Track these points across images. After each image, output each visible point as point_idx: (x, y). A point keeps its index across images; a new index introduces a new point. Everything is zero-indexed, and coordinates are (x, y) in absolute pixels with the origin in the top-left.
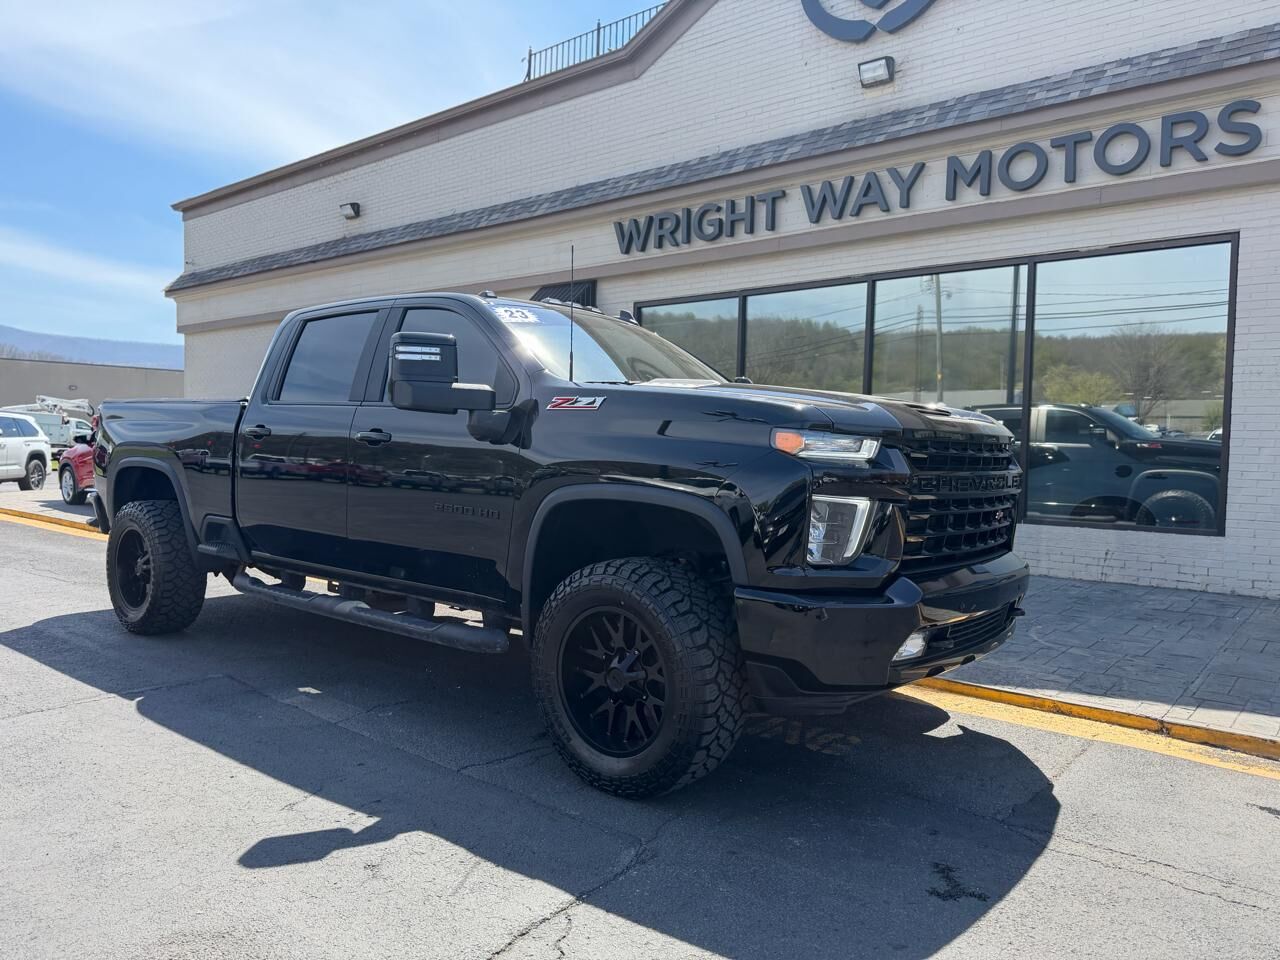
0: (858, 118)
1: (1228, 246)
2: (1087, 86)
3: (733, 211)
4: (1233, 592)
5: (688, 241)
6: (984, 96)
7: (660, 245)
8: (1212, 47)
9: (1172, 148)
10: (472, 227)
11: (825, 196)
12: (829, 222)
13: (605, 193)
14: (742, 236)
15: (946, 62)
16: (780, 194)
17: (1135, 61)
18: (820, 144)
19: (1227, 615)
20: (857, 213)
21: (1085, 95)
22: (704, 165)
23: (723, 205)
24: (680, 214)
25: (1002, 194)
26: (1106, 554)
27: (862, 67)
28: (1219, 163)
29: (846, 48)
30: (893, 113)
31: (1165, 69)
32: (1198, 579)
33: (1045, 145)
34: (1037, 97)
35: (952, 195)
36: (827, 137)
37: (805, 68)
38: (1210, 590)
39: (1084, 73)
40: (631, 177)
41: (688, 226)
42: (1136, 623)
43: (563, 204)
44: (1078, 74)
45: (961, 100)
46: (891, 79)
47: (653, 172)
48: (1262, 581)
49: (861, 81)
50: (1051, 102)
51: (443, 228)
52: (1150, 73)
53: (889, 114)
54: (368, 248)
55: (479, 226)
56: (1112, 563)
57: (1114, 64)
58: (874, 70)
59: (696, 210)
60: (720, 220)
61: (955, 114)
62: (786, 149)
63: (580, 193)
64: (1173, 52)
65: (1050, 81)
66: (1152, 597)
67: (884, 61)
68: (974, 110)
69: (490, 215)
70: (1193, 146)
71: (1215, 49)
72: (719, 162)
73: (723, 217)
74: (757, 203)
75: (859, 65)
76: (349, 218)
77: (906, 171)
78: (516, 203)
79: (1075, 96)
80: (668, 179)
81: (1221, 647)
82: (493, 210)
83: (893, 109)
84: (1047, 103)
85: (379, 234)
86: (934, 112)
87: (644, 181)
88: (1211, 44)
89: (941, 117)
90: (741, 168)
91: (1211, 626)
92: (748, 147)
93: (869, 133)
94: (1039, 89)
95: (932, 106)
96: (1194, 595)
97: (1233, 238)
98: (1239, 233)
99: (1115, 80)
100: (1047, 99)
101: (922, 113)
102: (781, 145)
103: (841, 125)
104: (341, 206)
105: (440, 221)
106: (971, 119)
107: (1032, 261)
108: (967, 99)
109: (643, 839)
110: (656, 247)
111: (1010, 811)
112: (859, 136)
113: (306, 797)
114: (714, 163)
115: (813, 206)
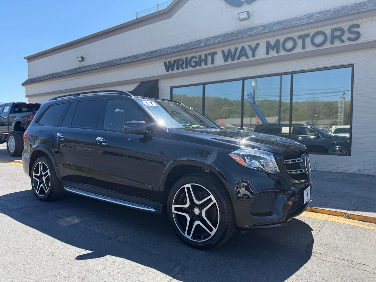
0: (238, 30)
1: (351, 68)
2: (308, 20)
3: (200, 58)
4: (354, 173)
5: (187, 67)
6: (277, 23)
7: (178, 69)
8: (345, 8)
9: (334, 38)
10: (119, 64)
11: (229, 53)
12: (230, 62)
13: (161, 53)
14: (203, 66)
15: (265, 13)
16: (215, 53)
17: (322, 13)
18: (227, 38)
19: (354, 179)
20: (239, 58)
21: (308, 22)
22: (192, 44)
23: (198, 57)
24: (184, 59)
25: (283, 53)
26: (316, 162)
27: (240, 14)
28: (348, 43)
29: (235, 9)
30: (249, 28)
31: (332, 15)
32: (343, 169)
33: (296, 38)
34: (293, 23)
35: (267, 53)
36: (229, 36)
37: (222, 15)
38: (347, 172)
39: (307, 16)
40: (169, 48)
41: (187, 63)
42: (329, 182)
43: (148, 56)
44: (305, 16)
45: (270, 24)
46: (248, 18)
47: (176, 46)
48: (362, 169)
49: (239, 19)
50: (298, 24)
52: (327, 16)
54: (86, 70)
55: (121, 63)
56: (317, 164)
57: (316, 14)
58: (243, 15)
59: (189, 58)
60: (197, 61)
61: (269, 28)
62: (217, 39)
63: (153, 53)
64: (334, 10)
65: (298, 18)
66: (330, 175)
67: (246, 13)
68: (274, 27)
69: (125, 60)
70: (340, 38)
71: (347, 9)
72: (197, 43)
74: (208, 56)
75: (239, 14)
76: (80, 61)
77: (253, 46)
78: (132, 56)
79: (305, 22)
80: (180, 48)
81: (356, 189)
82: (126, 58)
83: (249, 27)
84: (296, 25)
85: (90, 66)
86: (262, 28)
87: (173, 49)
88: (345, 7)
89: (264, 29)
90: (203, 45)
91: (351, 183)
92: (205, 39)
93: (243, 34)
94: (294, 21)
95: (261, 26)
96: (343, 174)
97: (352, 66)
98: (354, 64)
99: (317, 18)
100: (296, 24)
101: (258, 28)
102: (215, 38)
103: (234, 32)
104: (78, 58)
105: (109, 62)
106: (273, 30)
107: (292, 73)
108: (272, 24)
109: (182, 262)
110: (177, 69)
111: (307, 246)
112: (239, 35)
113: (58, 250)
114: (195, 43)
115: (225, 57)
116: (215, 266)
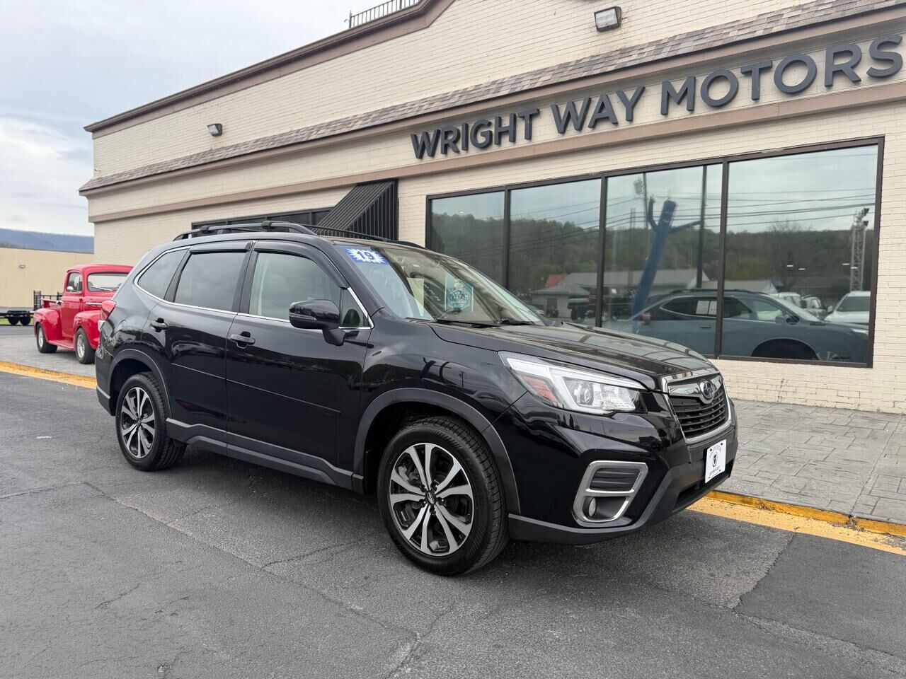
0: (594, 54)
1: (877, 147)
2: (769, 26)
3: (500, 125)
4: (878, 410)
5: (466, 148)
6: (690, 36)
7: (445, 152)
9: (834, 72)
10: (304, 140)
11: (569, 113)
12: (571, 132)
13: (404, 112)
14: (507, 144)
15: (661, 10)
16: (536, 112)
17: (805, 7)
18: (565, 74)
19: (879, 428)
20: (594, 125)
21: (767, 33)
22: (478, 91)
23: (493, 121)
24: (460, 128)
25: (703, 110)
26: (782, 382)
27: (598, 15)
28: (869, 83)
30: (621, 50)
31: (829, 12)
32: (852, 401)
33: (737, 72)
34: (731, 35)
35: (665, 112)
36: (570, 68)
37: (555, 17)
38: (861, 409)
39: (766, 16)
40: (423, 100)
41: (467, 137)
42: (812, 434)
43: (373, 121)
44: (761, 17)
45: (672, 39)
46: (617, 26)
47: (439, 97)
48: (900, 402)
49: (597, 26)
50: (741, 38)
51: (283, 140)
52: (818, 15)
53: (617, 51)
54: (227, 157)
55: (309, 139)
56: (787, 389)
57: (789, 10)
58: (607, 17)
59: (473, 125)
60: (491, 133)
61: (668, 49)
62: (539, 78)
63: (386, 113)
65: (740, 23)
66: (819, 415)
67: (613, 11)
68: (682, 46)
69: (318, 131)
70: (849, 72)
72: (491, 87)
73: (493, 129)
74: (518, 119)
75: (595, 13)
76: (215, 135)
77: (630, 94)
78: (337, 121)
79: (760, 33)
80: (451, 101)
81: (882, 454)
82: (320, 127)
83: (620, 47)
84: (738, 39)
85: (237, 146)
86: (653, 48)
87: (433, 104)
89: (658, 51)
90: (506, 92)
91: (868, 436)
92: (512, 77)
93: (603, 65)
94: (732, 29)
95: (650, 44)
96: (849, 413)
97: (879, 141)
98: (884, 137)
99: (793, 20)
100: (738, 36)
101: (643, 49)
102: (535, 75)
103: (581, 60)
104: (208, 126)
105: (281, 135)
106: (681, 52)
107: (726, 161)
108: (677, 38)
109: (418, 634)
110: (442, 153)
111: (738, 600)
112: (595, 67)
113: (122, 595)
114: (486, 89)
115: (560, 121)
116: (499, 647)
